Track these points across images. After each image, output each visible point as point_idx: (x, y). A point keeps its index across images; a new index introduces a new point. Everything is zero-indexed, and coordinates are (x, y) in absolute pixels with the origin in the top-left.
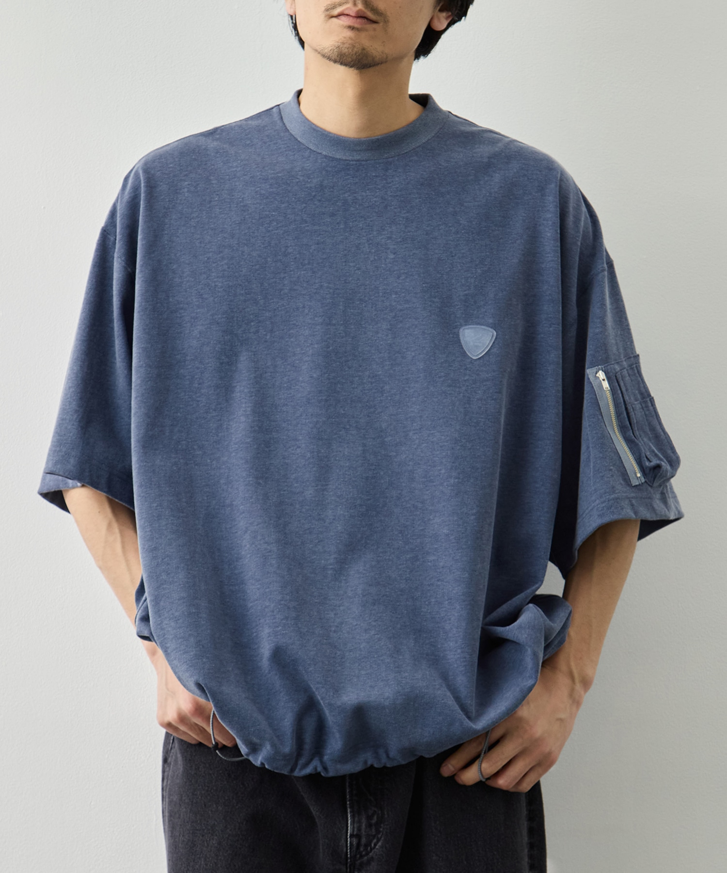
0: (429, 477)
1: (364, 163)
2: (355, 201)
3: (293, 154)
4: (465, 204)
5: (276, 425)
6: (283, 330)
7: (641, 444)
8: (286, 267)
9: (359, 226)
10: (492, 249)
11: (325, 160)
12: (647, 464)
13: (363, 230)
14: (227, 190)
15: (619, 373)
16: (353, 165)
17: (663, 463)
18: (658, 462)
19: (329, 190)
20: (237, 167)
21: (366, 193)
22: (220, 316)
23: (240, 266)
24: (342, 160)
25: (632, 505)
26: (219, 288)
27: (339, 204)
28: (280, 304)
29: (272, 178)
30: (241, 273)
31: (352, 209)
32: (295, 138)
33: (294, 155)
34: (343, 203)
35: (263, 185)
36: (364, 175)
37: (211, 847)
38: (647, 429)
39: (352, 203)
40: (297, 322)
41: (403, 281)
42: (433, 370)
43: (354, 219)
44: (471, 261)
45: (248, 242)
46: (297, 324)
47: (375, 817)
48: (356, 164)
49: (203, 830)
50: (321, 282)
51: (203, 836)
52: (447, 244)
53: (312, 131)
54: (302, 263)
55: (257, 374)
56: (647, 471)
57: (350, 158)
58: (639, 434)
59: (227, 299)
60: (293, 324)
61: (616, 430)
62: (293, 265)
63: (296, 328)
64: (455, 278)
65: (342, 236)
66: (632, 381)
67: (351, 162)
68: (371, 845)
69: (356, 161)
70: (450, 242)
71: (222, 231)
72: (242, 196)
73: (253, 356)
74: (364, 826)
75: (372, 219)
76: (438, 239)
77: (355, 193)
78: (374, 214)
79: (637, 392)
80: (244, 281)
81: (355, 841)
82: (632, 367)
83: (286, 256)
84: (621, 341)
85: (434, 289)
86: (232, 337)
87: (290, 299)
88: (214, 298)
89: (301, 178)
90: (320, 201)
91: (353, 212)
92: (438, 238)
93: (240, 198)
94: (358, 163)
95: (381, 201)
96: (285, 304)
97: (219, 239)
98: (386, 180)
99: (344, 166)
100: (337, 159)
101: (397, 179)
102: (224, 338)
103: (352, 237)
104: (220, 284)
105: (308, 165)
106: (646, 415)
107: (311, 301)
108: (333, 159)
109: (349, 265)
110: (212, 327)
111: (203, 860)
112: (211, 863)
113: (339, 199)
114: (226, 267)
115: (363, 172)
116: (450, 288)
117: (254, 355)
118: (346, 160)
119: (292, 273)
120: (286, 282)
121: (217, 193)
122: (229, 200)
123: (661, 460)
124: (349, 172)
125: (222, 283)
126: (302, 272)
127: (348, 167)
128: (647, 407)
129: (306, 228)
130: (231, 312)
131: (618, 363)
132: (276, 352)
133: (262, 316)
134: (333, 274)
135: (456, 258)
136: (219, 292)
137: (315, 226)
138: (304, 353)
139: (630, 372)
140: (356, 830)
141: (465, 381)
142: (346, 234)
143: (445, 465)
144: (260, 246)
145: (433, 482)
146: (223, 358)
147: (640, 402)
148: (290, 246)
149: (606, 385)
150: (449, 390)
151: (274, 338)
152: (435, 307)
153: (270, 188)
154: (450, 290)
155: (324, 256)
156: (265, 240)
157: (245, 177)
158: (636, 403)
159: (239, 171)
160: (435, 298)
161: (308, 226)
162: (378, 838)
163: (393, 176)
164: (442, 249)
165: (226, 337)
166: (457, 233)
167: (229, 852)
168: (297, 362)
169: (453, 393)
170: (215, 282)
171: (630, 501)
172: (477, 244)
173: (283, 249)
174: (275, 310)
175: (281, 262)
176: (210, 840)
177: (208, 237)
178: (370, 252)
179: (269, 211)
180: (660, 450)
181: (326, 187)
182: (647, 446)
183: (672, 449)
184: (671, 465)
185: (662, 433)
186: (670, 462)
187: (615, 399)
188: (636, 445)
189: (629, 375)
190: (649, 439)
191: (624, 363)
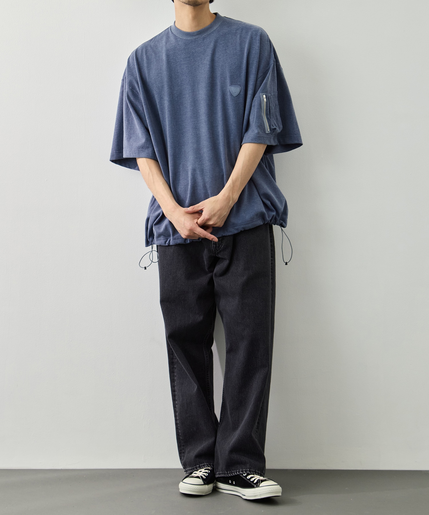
1: (196, 39)
4: (229, 46)
9: (198, 59)
11: (185, 40)
12: (272, 127)
13: (200, 60)
14: (158, 56)
15: (270, 96)
16: (193, 41)
17: (277, 128)
18: (276, 127)
21: (198, 48)
24: (190, 40)
27: (191, 53)
31: (195, 54)
32: (175, 35)
33: (175, 40)
38: (275, 116)
39: (195, 52)
43: (196, 57)
53: (180, 32)
56: (272, 129)
57: (192, 39)
58: (272, 117)
61: (265, 114)
65: (193, 63)
66: (273, 100)
68: (220, 247)
69: (194, 39)
70: (224, 59)
77: (195, 49)
78: (202, 55)
79: (274, 103)
81: (215, 246)
82: (275, 95)
83: (178, 73)
84: (273, 86)
85: (222, 75)
89: (178, 48)
90: (185, 53)
95: (203, 50)
98: (204, 43)
99: (191, 42)
101: (207, 42)
103: (196, 63)
105: (180, 43)
106: (275, 111)
108: (187, 40)
109: (197, 72)
115: (197, 42)
120: (179, 81)
121: (155, 58)
123: (277, 127)
128: (276, 109)
131: (270, 93)
136: (160, 88)
139: (274, 97)
141: (233, 104)
149: (265, 100)
152: (223, 81)
154: (226, 74)
158: (273, 107)
162: (222, 244)
164: (222, 61)
166: (226, 56)
171: (264, 138)
173: (177, 71)
178: (202, 67)
180: (277, 123)
181: (186, 49)
182: (273, 121)
183: (281, 124)
184: (279, 129)
185: (279, 118)
186: (279, 128)
187: (266, 105)
188: (270, 120)
189: (273, 98)
190: (275, 119)
191: (272, 94)
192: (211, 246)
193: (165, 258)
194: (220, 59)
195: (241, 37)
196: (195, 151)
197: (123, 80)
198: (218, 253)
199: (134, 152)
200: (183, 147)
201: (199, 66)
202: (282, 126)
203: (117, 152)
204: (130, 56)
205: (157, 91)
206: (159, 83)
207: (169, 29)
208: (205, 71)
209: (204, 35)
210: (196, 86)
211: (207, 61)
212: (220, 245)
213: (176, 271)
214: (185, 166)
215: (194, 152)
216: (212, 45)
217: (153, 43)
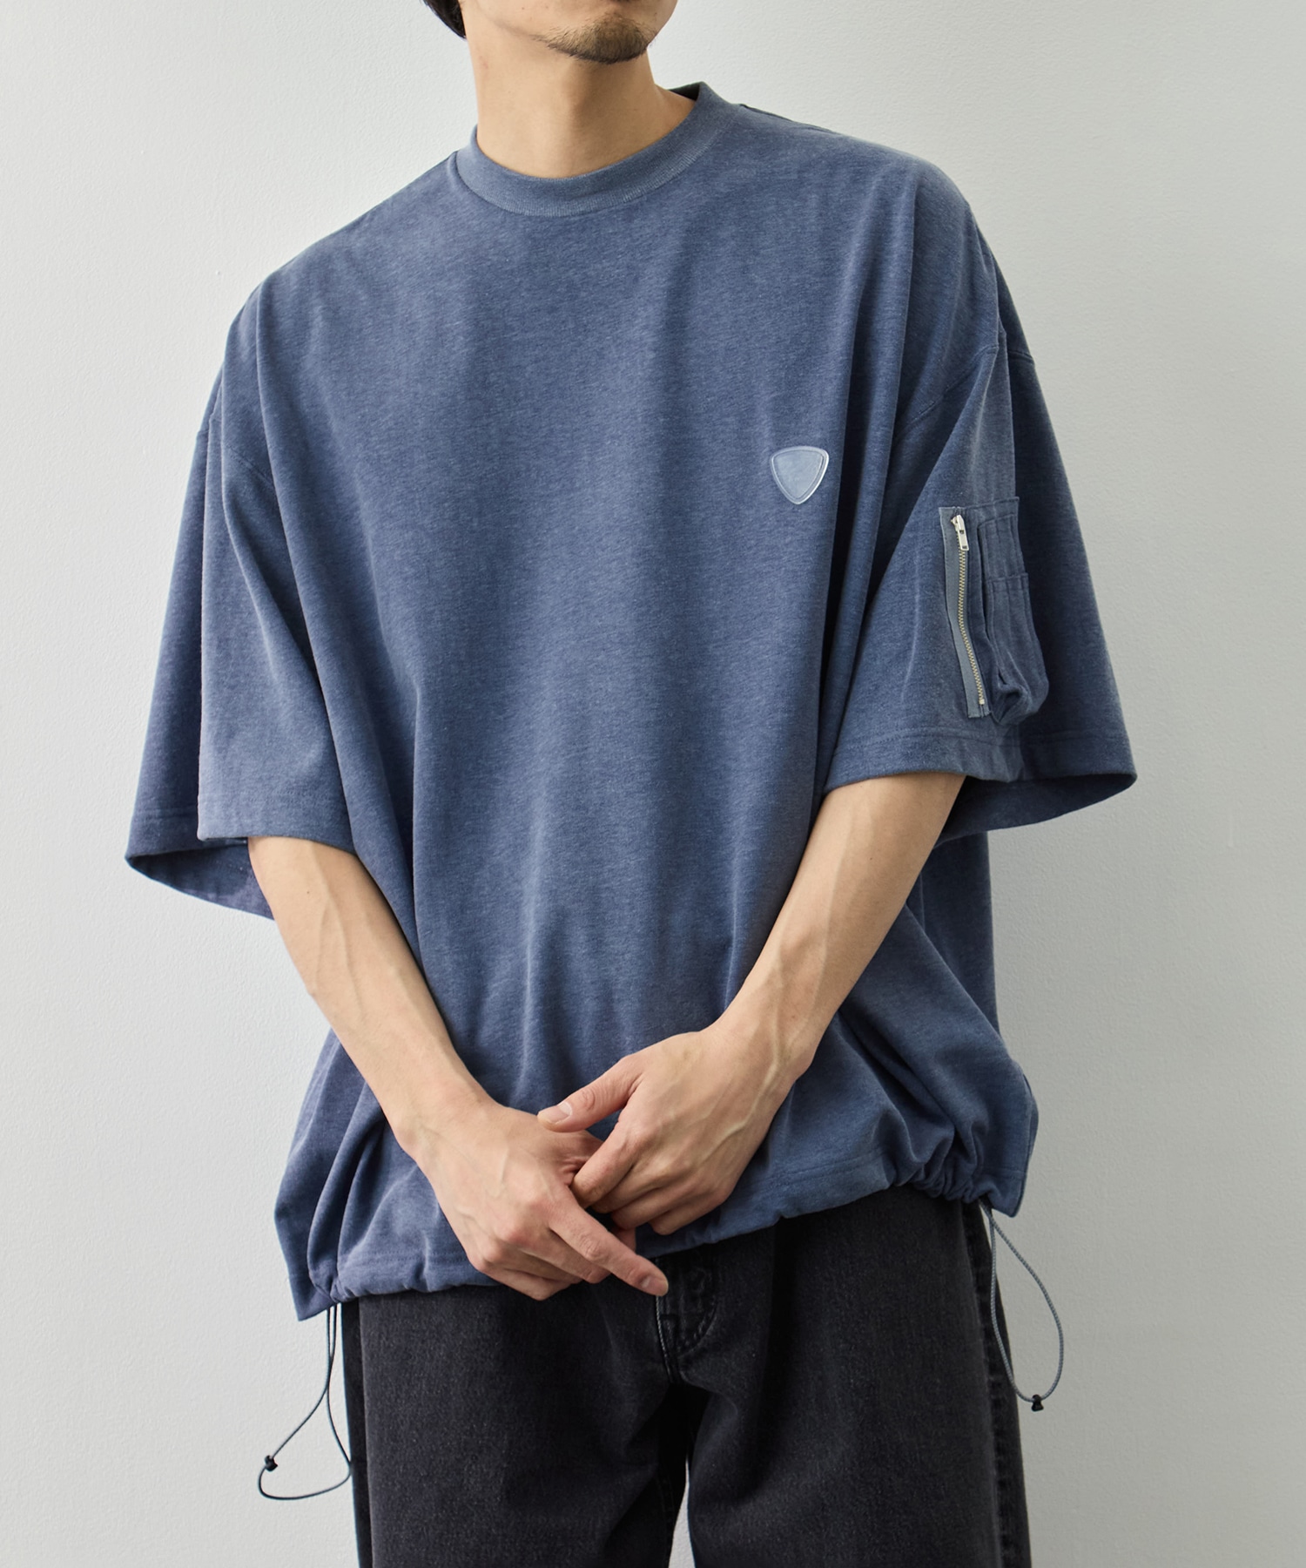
0: (745, 716)
1: (591, 216)
2: (586, 280)
3: (478, 222)
4: (762, 252)
5: (510, 671)
6: (499, 511)
7: (994, 648)
8: (490, 407)
9: (597, 320)
10: (811, 315)
11: (529, 222)
12: (999, 685)
13: (606, 326)
14: (385, 306)
15: (984, 525)
16: (575, 222)
17: (1024, 691)
18: (1017, 686)
19: (542, 270)
20: (397, 267)
21: (601, 263)
22: (393, 504)
23: (413, 417)
24: (557, 217)
25: (962, 750)
26: (385, 459)
27: (562, 289)
28: (488, 468)
29: (449, 270)
30: (416, 427)
31: (583, 294)
32: (479, 197)
33: (481, 223)
34: (567, 287)
35: (438, 284)
36: (594, 236)
37: (438, 1361)
38: (1008, 626)
39: (582, 284)
40: (520, 496)
41: (676, 396)
42: (737, 539)
43: (589, 311)
44: (778, 342)
45: (423, 376)
46: (521, 499)
47: (702, 1284)
48: (580, 220)
49: (424, 1332)
50: (551, 424)
51: (423, 1342)
52: (736, 322)
53: (504, 180)
54: (515, 398)
55: (466, 587)
56: (996, 698)
57: (569, 213)
58: (995, 633)
59: (400, 474)
60: (514, 500)
61: (961, 616)
62: (500, 402)
63: (520, 506)
64: (754, 376)
65: (573, 341)
66: (1000, 542)
67: (572, 219)
68: (697, 1331)
69: (579, 215)
70: (741, 317)
71: (382, 370)
72: (409, 310)
73: (455, 558)
74: (682, 1301)
75: (617, 304)
76: (721, 316)
77: (585, 268)
78: (620, 296)
79: (1004, 561)
80: (423, 439)
81: (670, 1326)
82: (1005, 517)
84: (994, 471)
85: (725, 403)
86: (416, 532)
87: (504, 458)
88: (381, 477)
89: (495, 258)
90: (528, 290)
91: (585, 299)
92: (721, 314)
93: (405, 314)
94: (582, 217)
95: (627, 272)
96: (496, 468)
97: (378, 383)
98: (631, 236)
99: (561, 228)
100: (548, 219)
101: (648, 231)
102: (404, 538)
103: (590, 339)
104: (385, 453)
105: (503, 235)
106: (1011, 601)
107: (539, 458)
108: (542, 220)
109: (590, 387)
110: (384, 524)
111: (424, 1382)
112: (438, 1389)
113: (560, 282)
114: (391, 423)
115: (594, 230)
116: (750, 394)
117: (457, 556)
118: (563, 217)
119: (501, 415)
121: (369, 314)
122: (389, 322)
123: (1022, 683)
124: (570, 236)
125: (390, 449)
126: (518, 413)
127: (568, 227)
128: (1015, 589)
129: (514, 339)
130: (409, 492)
131: (984, 507)
132: (491, 547)
133: (460, 491)
134: (566, 408)
135: (752, 341)
136: (385, 465)
137: (528, 334)
138: (539, 546)
139: (1001, 525)
140: (668, 1306)
141: (786, 545)
142: (579, 337)
143: (766, 691)
144: (442, 379)
145: (750, 723)
146: (406, 569)
147: (1006, 580)
148: (492, 372)
149: (963, 541)
150: (765, 567)
151: (485, 525)
152: (730, 433)
153: (449, 285)
154: (750, 397)
155: (549, 380)
156: (449, 369)
157: (410, 279)
158: (1000, 579)
159: (401, 273)
160: (728, 416)
161: (516, 335)
162: (707, 1318)
163: (641, 227)
164: (729, 331)
165: (406, 535)
166: (750, 300)
167: (464, 1369)
168: (530, 562)
169: (770, 569)
170: (377, 451)
171: (960, 743)
172: (785, 311)
173: (481, 378)
174: (481, 478)
175: (481, 400)
176: (434, 1349)
177: (361, 384)
178: (619, 358)
179: (451, 322)
180: (1022, 665)
181: (536, 266)
182: (1005, 656)
183: (1039, 666)
184: (1033, 694)
185: (1029, 638)
186: (1033, 689)
187: (970, 568)
188: (988, 650)
189: (998, 531)
190: (1008, 644)
191: (994, 509)
192: (650, 1324)
193: (405, 1387)
194: (717, 316)
195: (825, 202)
196: (558, 791)
197: (203, 436)
198: (689, 1362)
199: (247, 805)
200: (497, 776)
201: (600, 355)
202: (1046, 680)
203: (169, 812)
204: (242, 311)
205: (369, 481)
206: (381, 442)
207: (449, 167)
208: (631, 380)
209: (629, 196)
210: (585, 458)
211: (646, 327)
212: (698, 1323)
213: (458, 1460)
214: (506, 874)
215: (552, 797)
216: (669, 248)
217: (363, 239)
